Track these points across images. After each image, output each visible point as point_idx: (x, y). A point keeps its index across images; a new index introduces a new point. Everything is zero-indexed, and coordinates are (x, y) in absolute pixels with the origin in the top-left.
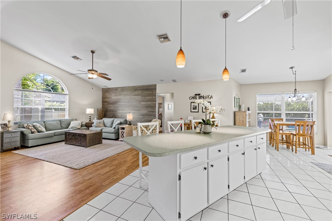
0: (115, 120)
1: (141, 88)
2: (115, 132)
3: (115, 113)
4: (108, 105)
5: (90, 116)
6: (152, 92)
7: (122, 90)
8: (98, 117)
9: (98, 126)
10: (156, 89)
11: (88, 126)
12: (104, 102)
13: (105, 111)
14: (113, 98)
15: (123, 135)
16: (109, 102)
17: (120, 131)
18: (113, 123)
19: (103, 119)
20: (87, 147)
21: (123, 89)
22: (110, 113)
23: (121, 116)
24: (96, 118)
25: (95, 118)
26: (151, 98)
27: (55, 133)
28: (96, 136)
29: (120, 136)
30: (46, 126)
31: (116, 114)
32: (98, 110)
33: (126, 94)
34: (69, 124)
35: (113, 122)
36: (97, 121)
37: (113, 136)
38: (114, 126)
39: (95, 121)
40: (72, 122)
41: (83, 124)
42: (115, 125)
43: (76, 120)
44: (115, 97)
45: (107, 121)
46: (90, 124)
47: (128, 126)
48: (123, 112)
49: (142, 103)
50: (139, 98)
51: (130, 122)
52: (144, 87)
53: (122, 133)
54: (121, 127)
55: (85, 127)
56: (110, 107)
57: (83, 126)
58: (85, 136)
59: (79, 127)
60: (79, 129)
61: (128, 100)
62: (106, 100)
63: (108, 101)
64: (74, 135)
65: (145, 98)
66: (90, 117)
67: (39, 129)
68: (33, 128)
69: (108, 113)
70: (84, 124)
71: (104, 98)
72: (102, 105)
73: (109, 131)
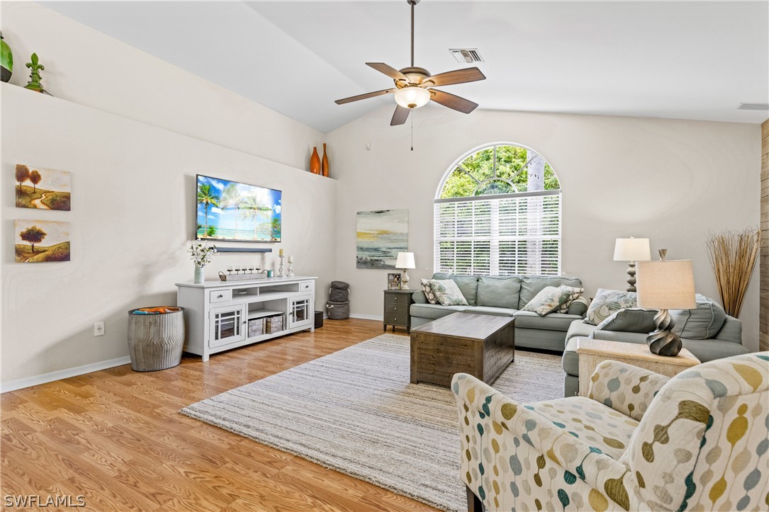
5: (631, 274)
36: (606, 297)
39: (600, 295)
40: (543, 290)
59: (542, 309)
60: (541, 315)
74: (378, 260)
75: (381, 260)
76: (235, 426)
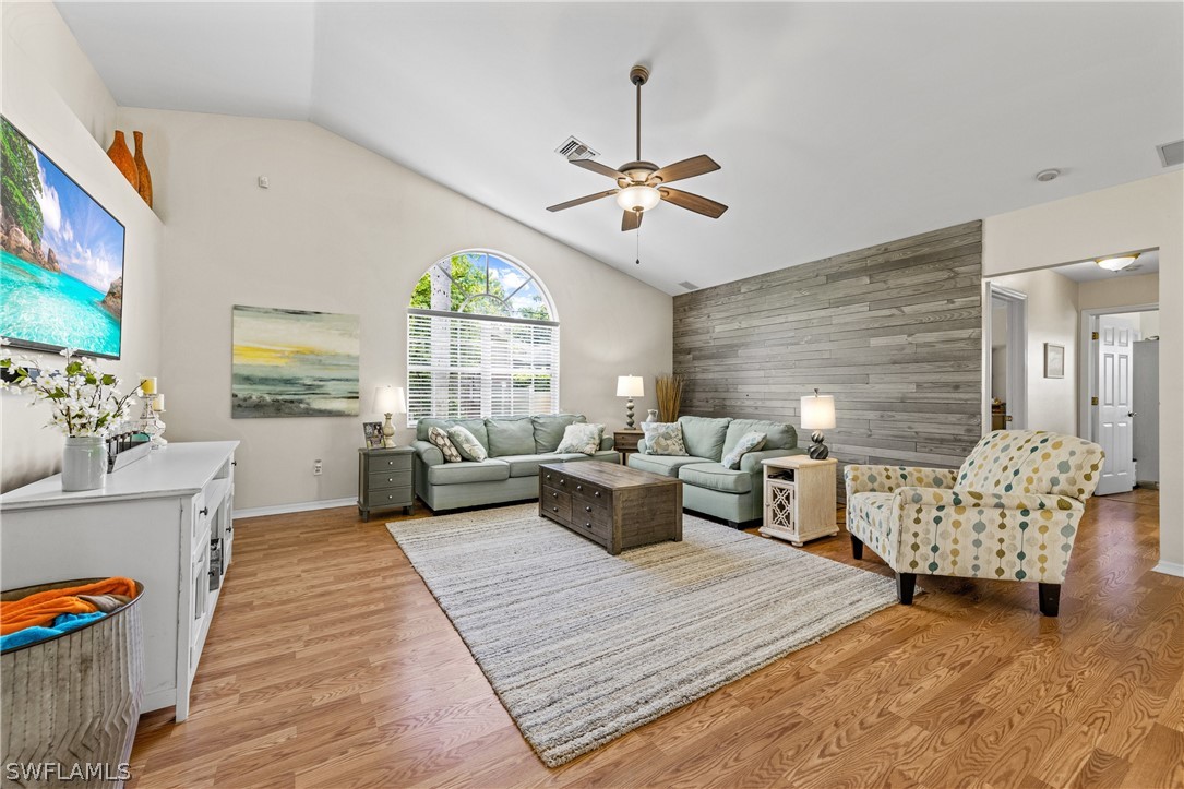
0: (735, 425)
1: (869, 263)
2: (741, 490)
3: (724, 395)
4: (696, 363)
5: (630, 408)
6: (945, 275)
7: (761, 288)
8: (659, 409)
9: (660, 451)
10: (977, 248)
11: (624, 445)
12: (679, 351)
13: (685, 385)
14: (718, 329)
15: (781, 507)
16: (700, 349)
17: (769, 485)
18: (722, 440)
19: (680, 419)
20: (615, 551)
21: (764, 284)
22: (702, 396)
23: (756, 408)
24: (653, 413)
25: (650, 417)
26: (941, 305)
27: (511, 464)
28: (654, 499)
29: (767, 514)
30: (491, 436)
31: (733, 403)
32: (657, 382)
33: (778, 305)
34: (560, 436)
35: (725, 435)
36: (656, 429)
37: (730, 507)
38: (729, 457)
39: (650, 428)
40: (569, 429)
41: (605, 436)
42: (739, 449)
43: (584, 420)
44: (728, 327)
45: (699, 429)
46: (631, 440)
47: (805, 460)
48: (765, 389)
49: (874, 342)
50: (858, 314)
51: (819, 441)
52: (886, 250)
53: (781, 497)
54: (771, 467)
55: (613, 451)
56: (704, 371)
57: (605, 445)
58: (605, 495)
59: (590, 449)
60: (590, 456)
61: (792, 334)
62: (691, 341)
63: (698, 344)
64: (570, 483)
65: (894, 311)
66: (629, 412)
67: (466, 447)
68: (448, 442)
69: (699, 398)
70: (609, 439)
71: (679, 332)
72: (674, 362)
73: (711, 480)
74: (292, 401)
75: (301, 401)
76: (685, 689)
